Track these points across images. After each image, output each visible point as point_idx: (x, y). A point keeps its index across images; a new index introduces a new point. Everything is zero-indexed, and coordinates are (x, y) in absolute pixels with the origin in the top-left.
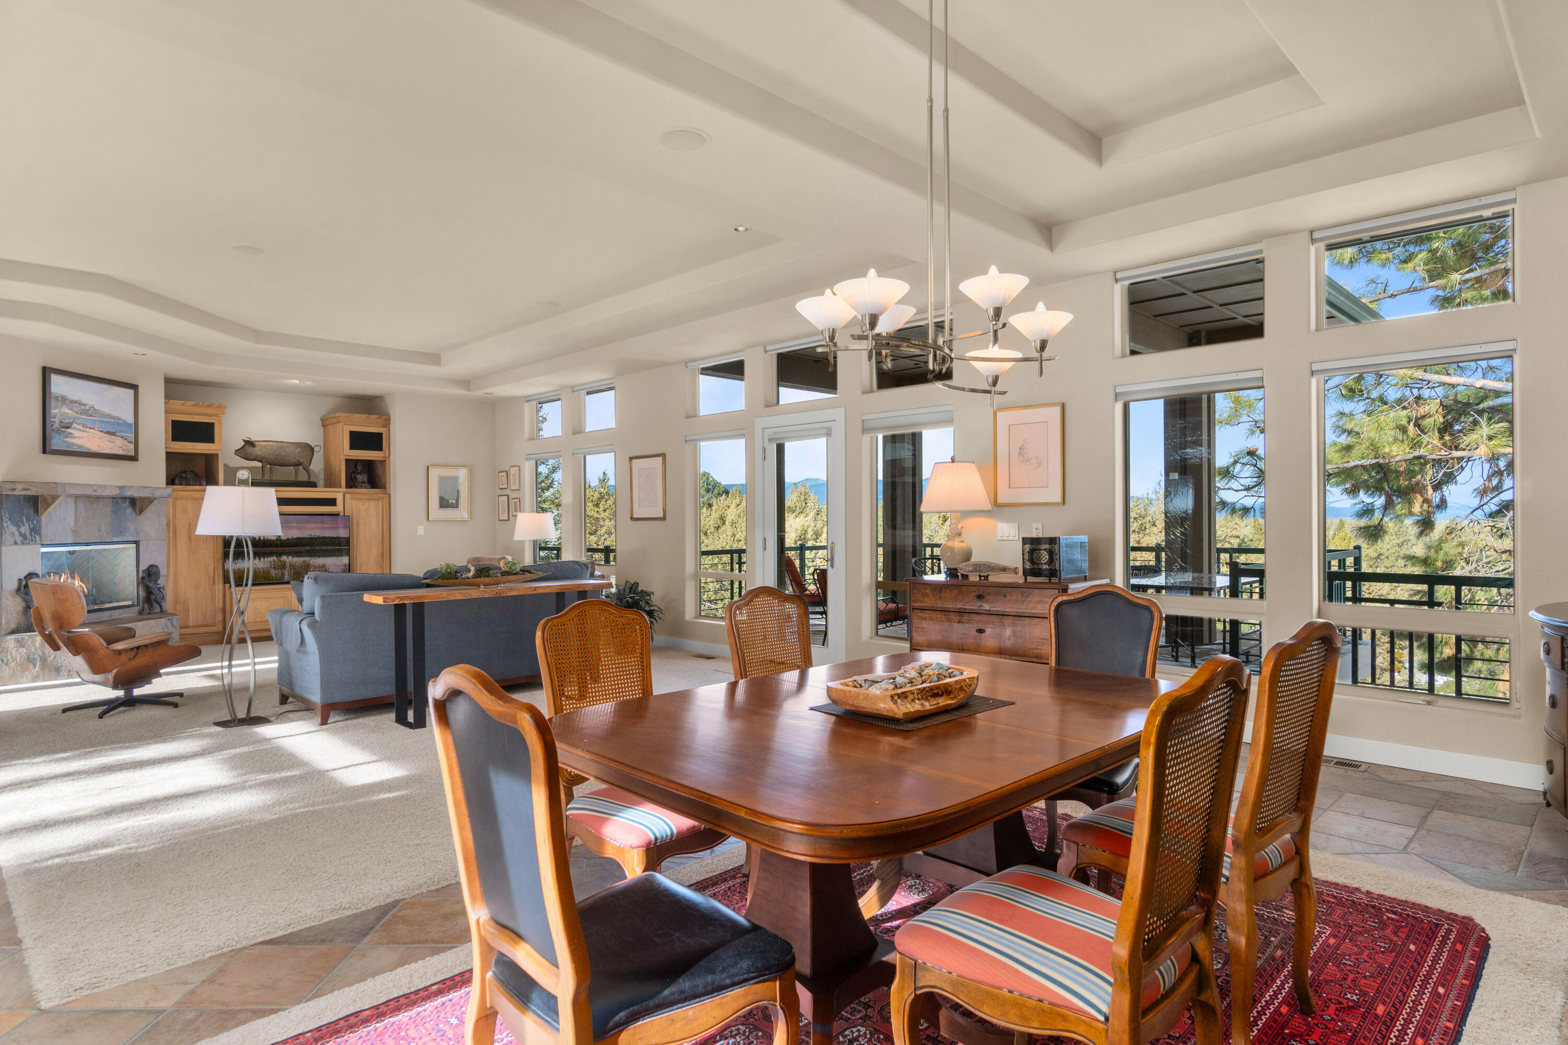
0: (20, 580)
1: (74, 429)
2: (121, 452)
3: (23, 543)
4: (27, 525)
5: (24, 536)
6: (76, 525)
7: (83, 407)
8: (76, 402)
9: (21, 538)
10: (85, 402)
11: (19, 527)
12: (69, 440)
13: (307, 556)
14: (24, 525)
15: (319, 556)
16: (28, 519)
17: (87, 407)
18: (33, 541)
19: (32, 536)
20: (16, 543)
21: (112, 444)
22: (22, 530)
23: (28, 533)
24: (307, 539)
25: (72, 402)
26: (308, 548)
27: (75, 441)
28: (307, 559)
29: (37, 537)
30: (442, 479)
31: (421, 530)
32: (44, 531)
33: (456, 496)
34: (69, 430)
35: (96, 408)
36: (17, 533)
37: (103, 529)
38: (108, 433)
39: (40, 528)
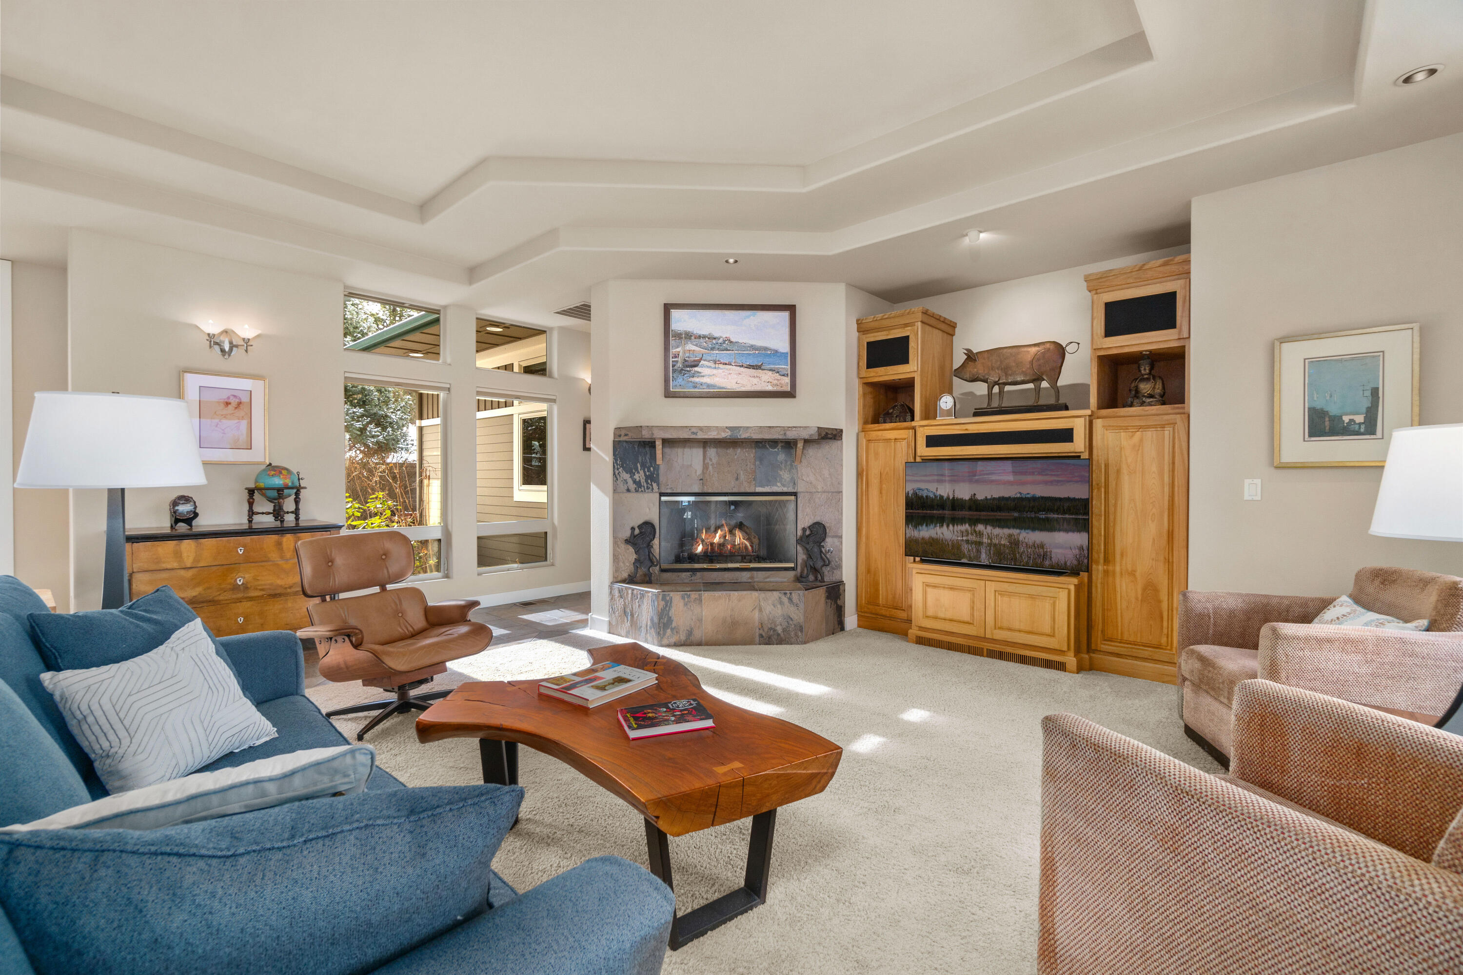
0: (633, 529)
1: (703, 366)
2: (769, 388)
3: (637, 491)
4: (642, 472)
5: (638, 484)
6: (703, 473)
7: (714, 341)
8: (704, 337)
9: (635, 486)
10: (716, 335)
11: (632, 475)
12: (696, 379)
13: (1014, 527)
14: (638, 473)
15: (1034, 529)
16: (643, 466)
17: (721, 341)
18: (650, 488)
19: (647, 483)
20: (628, 490)
21: (757, 379)
22: (637, 477)
23: (643, 481)
24: (1014, 499)
25: (700, 337)
26: (1016, 514)
27: (705, 380)
28: (1015, 532)
29: (655, 485)
30: (1315, 366)
31: (1252, 489)
32: (662, 479)
33: (1366, 403)
34: (696, 369)
35: (733, 340)
36: (630, 481)
37: (742, 477)
38: (750, 367)
39: (658, 475)
